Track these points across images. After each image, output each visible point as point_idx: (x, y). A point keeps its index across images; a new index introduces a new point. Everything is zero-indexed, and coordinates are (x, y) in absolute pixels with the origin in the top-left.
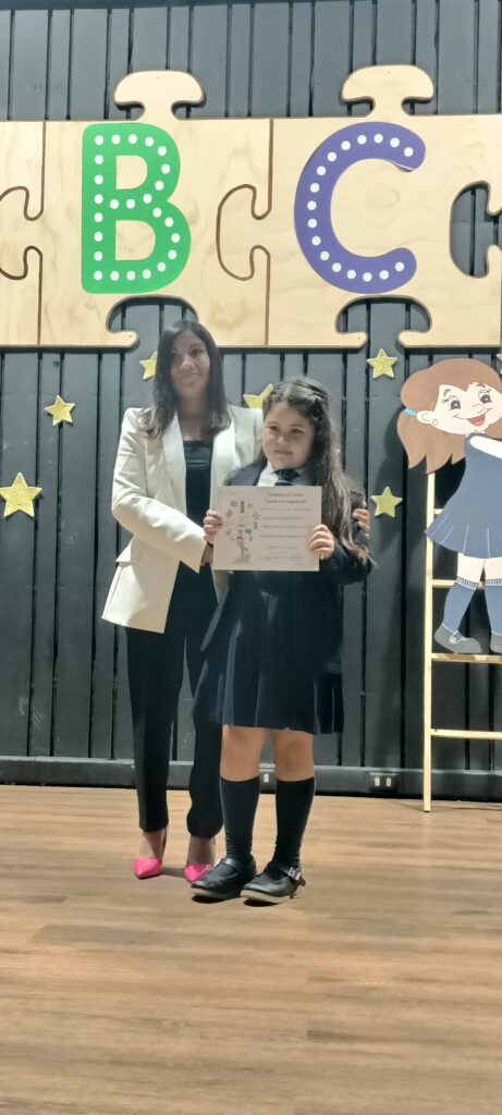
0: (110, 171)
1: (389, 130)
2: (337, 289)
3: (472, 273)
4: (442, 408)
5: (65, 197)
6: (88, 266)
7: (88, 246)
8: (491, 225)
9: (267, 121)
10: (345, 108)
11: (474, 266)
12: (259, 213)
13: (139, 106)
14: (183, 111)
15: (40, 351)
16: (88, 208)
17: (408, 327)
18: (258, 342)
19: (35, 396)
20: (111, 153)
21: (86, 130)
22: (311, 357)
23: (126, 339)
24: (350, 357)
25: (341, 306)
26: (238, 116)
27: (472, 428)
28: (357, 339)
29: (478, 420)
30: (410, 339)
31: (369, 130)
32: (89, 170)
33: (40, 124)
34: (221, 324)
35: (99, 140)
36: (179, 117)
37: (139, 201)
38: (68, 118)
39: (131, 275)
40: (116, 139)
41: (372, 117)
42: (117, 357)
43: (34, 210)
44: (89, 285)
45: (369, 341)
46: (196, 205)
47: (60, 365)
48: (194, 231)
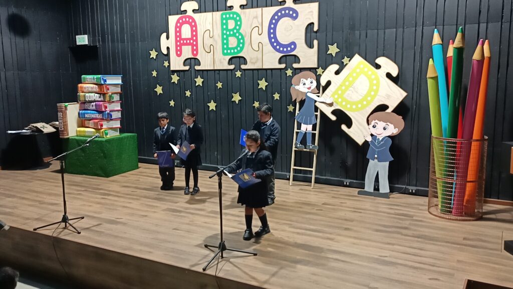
0: (227, 24)
1: (290, 9)
2: (278, 53)
3: (310, 48)
4: (301, 85)
5: (218, 32)
6: (223, 49)
7: (223, 44)
8: (315, 34)
9: (261, 9)
10: (279, 3)
11: (311, 46)
12: (260, 33)
13: (232, 6)
14: (242, 7)
15: (215, 70)
16: (223, 34)
17: (295, 63)
18: (261, 67)
19: (214, 82)
20: (227, 19)
21: (221, 14)
22: (273, 71)
23: (232, 67)
24: (282, 70)
25: (279, 57)
26: (255, 8)
27: (307, 90)
28: (283, 66)
29: (309, 88)
30: (295, 66)
31: (285, 9)
32: (222, 24)
33: (211, 13)
34: (252, 63)
35: (224, 16)
36: (242, 9)
37: (233, 32)
38: (218, 11)
39: (232, 51)
40: (228, 16)
41: (286, 6)
42: (230, 71)
43: (211, 35)
44: (224, 54)
45: (286, 67)
46: (246, 32)
47: (219, 74)
48: (245, 39)
